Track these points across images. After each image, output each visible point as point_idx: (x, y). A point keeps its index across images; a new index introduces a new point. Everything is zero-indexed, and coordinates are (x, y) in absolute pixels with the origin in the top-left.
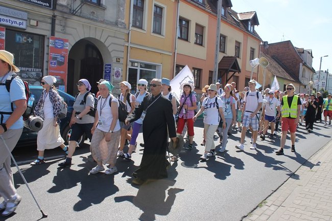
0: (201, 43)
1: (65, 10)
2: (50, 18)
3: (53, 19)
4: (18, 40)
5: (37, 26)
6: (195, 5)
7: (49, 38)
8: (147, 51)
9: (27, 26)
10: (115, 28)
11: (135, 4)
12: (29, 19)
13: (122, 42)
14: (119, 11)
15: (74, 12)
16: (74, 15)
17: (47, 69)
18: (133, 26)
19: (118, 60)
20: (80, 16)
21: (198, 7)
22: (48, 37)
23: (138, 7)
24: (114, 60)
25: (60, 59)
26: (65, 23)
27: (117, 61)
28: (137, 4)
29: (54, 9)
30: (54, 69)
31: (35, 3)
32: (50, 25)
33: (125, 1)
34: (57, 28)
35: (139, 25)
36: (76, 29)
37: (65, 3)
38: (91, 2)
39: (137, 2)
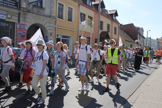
1: (25, 10)
3: (19, 14)
4: (1, 25)
5: (11, 17)
6: (87, 7)
8: (65, 29)
9: (6, 18)
10: (50, 19)
11: (59, 7)
12: (7, 14)
13: (53, 25)
14: (51, 10)
15: (30, 11)
16: (29, 12)
17: (16, 39)
18: (58, 17)
19: (51, 34)
20: (32, 13)
21: (89, 8)
22: (16, 23)
23: (61, 8)
24: (49, 34)
25: (23, 34)
26: (25, 16)
29: (20, 9)
30: (19, 39)
31: (10, 7)
32: (18, 18)
33: (54, 5)
34: (21, 19)
35: (61, 17)
36: (30, 19)
37: (25, 7)
38: (37, 6)
39: (60, 6)
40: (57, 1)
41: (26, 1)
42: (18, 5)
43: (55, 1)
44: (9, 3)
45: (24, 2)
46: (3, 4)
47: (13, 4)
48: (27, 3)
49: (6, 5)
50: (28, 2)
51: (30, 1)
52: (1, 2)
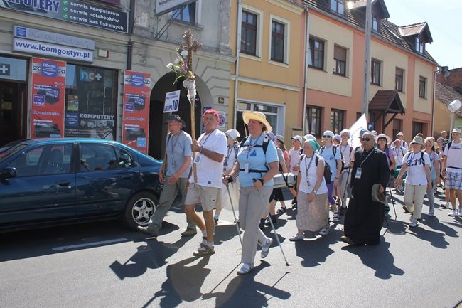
1: (146, 34)
2: (125, 45)
3: (130, 47)
4: (83, 77)
5: (108, 57)
6: (332, 18)
7: (123, 74)
8: (263, 86)
9: (94, 58)
10: (216, 56)
11: (245, 21)
12: (97, 49)
13: (226, 75)
14: (221, 31)
15: (158, 36)
16: (158, 40)
17: (121, 116)
18: (242, 52)
19: (221, 101)
20: (165, 41)
21: (336, 20)
22: (122, 71)
23: (250, 25)
24: (216, 100)
25: (140, 101)
26: (146, 52)
27: (219, 102)
28: (247, 20)
29: (131, 33)
30: (130, 115)
31: (106, 27)
32: (125, 56)
33: (229, 17)
34: (135, 59)
35: (249, 48)
36: (160, 59)
37: (144, 25)
38: (181, 21)
39: (247, 18)
40: (238, 3)
41: (147, 9)
42: (126, 22)
43: (232, 3)
44: (102, 17)
45: (143, 14)
46: (88, 21)
47: (113, 20)
48: (152, 14)
49: (94, 22)
50: (154, 10)
51: (159, 9)
52: (82, 16)
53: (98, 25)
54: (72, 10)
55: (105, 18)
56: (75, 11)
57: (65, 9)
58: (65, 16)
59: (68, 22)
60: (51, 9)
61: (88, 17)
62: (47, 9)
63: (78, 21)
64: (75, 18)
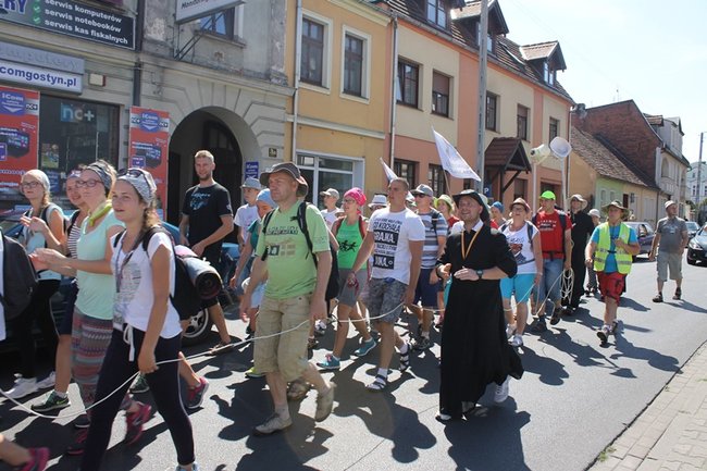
0: (445, 112)
1: (162, 51)
2: (130, 68)
3: (137, 70)
4: (65, 116)
5: (104, 85)
6: (430, 33)
7: (128, 111)
8: (334, 131)
9: (84, 87)
10: (266, 86)
11: (306, 34)
12: (88, 72)
13: (280, 114)
14: (272, 49)
15: (180, 56)
16: (180, 60)
18: (302, 80)
19: (273, 153)
20: (191, 63)
21: (436, 35)
22: (126, 108)
23: (314, 40)
24: (265, 152)
25: (152, 153)
26: (162, 78)
27: (270, 155)
29: (139, 49)
31: (100, 39)
32: (130, 85)
33: (283, 28)
34: (146, 88)
35: (314, 77)
36: (183, 89)
37: (160, 37)
38: (213, 32)
39: (309, 30)
40: (297, 7)
41: (163, 14)
42: (131, 32)
43: (288, 8)
44: (94, 23)
45: (157, 19)
46: (74, 28)
47: (112, 28)
48: (171, 21)
49: (82, 31)
50: (174, 15)
51: (182, 14)
52: (64, 21)
53: (90, 35)
54: (47, 12)
55: (99, 25)
56: (52, 13)
57: (37, 9)
58: (37, 20)
59: (41, 28)
60: (13, 8)
61: (73, 23)
62: (7, 6)
63: (58, 28)
64: (52, 24)
